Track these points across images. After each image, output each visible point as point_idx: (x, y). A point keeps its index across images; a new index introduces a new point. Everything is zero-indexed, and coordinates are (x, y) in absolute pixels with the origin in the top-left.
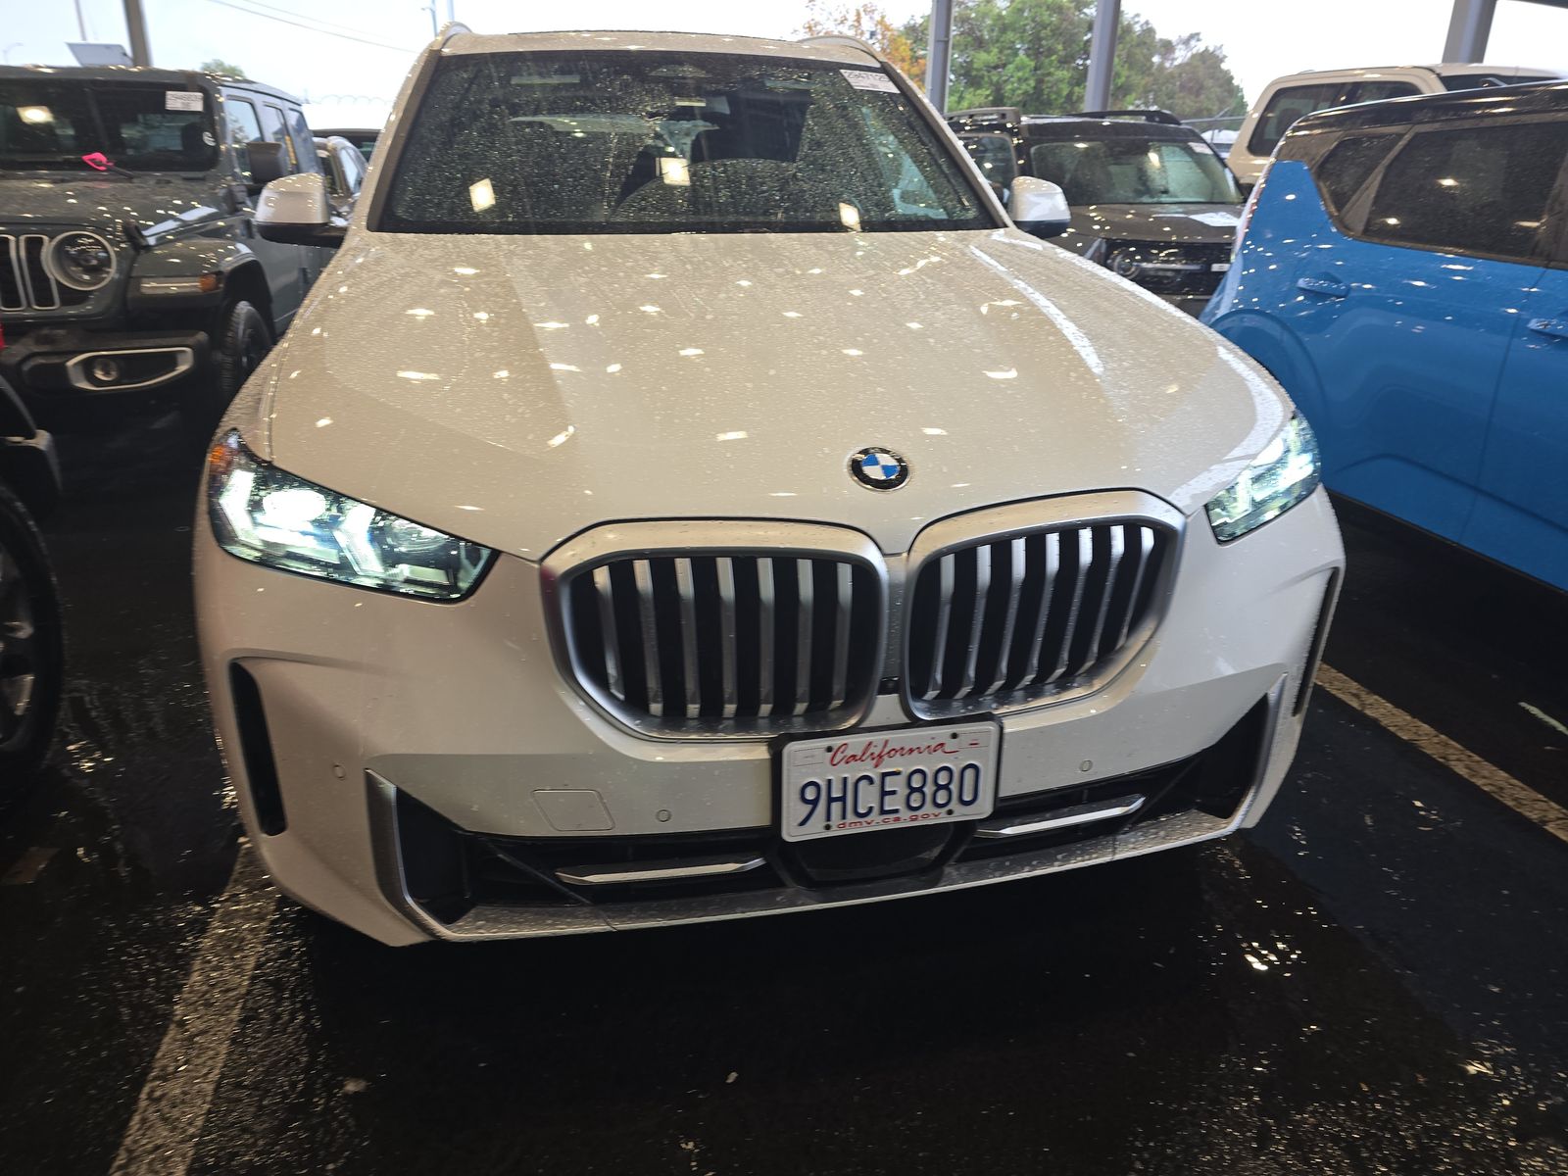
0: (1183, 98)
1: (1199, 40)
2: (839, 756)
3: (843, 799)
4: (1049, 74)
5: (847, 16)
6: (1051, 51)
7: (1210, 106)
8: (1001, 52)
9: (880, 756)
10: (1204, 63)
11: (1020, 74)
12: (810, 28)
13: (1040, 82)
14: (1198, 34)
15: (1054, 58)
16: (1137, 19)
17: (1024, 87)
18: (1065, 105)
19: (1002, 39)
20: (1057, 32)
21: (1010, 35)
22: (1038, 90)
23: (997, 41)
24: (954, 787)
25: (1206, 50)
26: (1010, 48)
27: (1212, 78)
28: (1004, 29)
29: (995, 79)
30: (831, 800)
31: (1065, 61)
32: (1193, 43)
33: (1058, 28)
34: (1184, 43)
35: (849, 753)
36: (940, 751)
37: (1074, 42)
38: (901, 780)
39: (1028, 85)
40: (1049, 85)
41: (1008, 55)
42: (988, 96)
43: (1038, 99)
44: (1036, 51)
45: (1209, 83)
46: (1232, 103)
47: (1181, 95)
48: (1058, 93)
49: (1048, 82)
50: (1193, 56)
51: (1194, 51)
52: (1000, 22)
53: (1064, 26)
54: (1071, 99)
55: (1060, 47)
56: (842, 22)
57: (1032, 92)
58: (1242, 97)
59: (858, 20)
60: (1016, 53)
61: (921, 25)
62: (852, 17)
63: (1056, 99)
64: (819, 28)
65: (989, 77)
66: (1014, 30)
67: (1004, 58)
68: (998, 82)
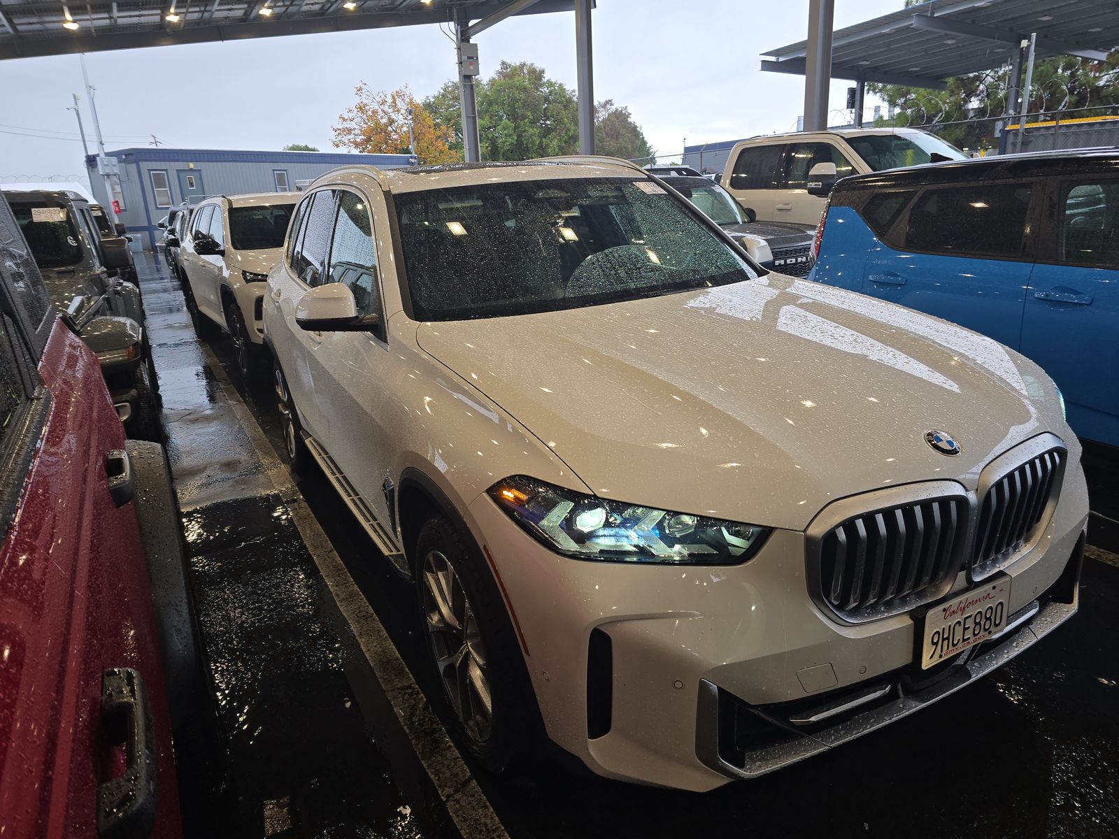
0: (609, 141)
1: (611, 105)
2: (948, 612)
3: (948, 638)
4: (525, 131)
5: (386, 99)
6: (524, 117)
7: (626, 146)
8: (491, 118)
9: (964, 608)
10: (617, 119)
11: (506, 132)
12: (361, 108)
13: (519, 136)
14: (610, 101)
15: (526, 121)
16: (574, 94)
17: (510, 140)
18: (539, 150)
19: (490, 110)
20: (525, 104)
21: (495, 107)
22: (519, 142)
23: (487, 111)
24: (993, 618)
25: (617, 110)
26: (496, 116)
27: (624, 128)
28: (490, 104)
29: (490, 136)
30: (944, 639)
31: (533, 122)
32: (608, 106)
33: (526, 102)
34: (602, 107)
35: (952, 610)
36: (988, 598)
37: (538, 110)
38: (972, 619)
39: (513, 139)
40: (526, 138)
41: (495, 120)
42: (487, 147)
43: (519, 148)
44: (514, 116)
45: (623, 131)
46: (639, 142)
47: (608, 139)
48: (533, 143)
49: (525, 136)
50: (609, 115)
51: (610, 111)
52: (487, 99)
53: (529, 100)
54: (542, 146)
55: (529, 113)
56: (383, 103)
57: (515, 143)
58: (643, 138)
59: (394, 102)
60: (501, 118)
61: (434, 103)
62: (389, 100)
63: (532, 147)
64: (367, 108)
65: (486, 135)
66: (497, 104)
67: (493, 122)
68: (492, 138)
